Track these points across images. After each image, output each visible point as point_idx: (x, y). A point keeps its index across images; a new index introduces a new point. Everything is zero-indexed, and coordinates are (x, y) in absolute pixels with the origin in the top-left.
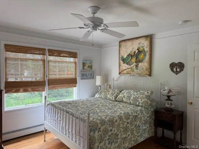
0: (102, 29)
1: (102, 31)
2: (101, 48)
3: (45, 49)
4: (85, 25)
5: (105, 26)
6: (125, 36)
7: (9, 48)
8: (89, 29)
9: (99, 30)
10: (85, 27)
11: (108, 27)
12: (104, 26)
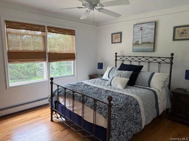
0: (99, 9)
1: (99, 11)
2: (98, 26)
3: (44, 26)
4: (83, 5)
5: (101, 6)
6: (121, 15)
7: (11, 24)
8: (87, 9)
9: (97, 10)
10: (83, 7)
11: (103, 7)
12: (99, 5)
